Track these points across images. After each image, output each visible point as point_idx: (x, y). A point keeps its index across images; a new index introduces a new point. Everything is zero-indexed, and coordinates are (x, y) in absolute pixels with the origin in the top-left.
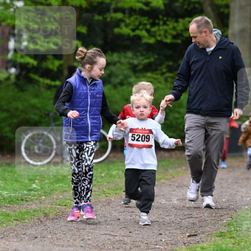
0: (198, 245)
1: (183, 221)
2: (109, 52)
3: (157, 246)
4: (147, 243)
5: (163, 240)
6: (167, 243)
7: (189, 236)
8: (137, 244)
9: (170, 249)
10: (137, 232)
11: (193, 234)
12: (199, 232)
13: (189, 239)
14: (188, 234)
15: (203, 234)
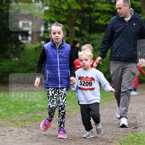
0: (138, 133)
1: (131, 120)
2: (93, 33)
3: (117, 133)
4: (112, 132)
5: (121, 130)
6: (122, 132)
7: (134, 128)
8: (107, 132)
9: (124, 135)
10: (107, 126)
11: (136, 127)
12: (139, 126)
13: (134, 130)
14: (133, 127)
15: (141, 127)
